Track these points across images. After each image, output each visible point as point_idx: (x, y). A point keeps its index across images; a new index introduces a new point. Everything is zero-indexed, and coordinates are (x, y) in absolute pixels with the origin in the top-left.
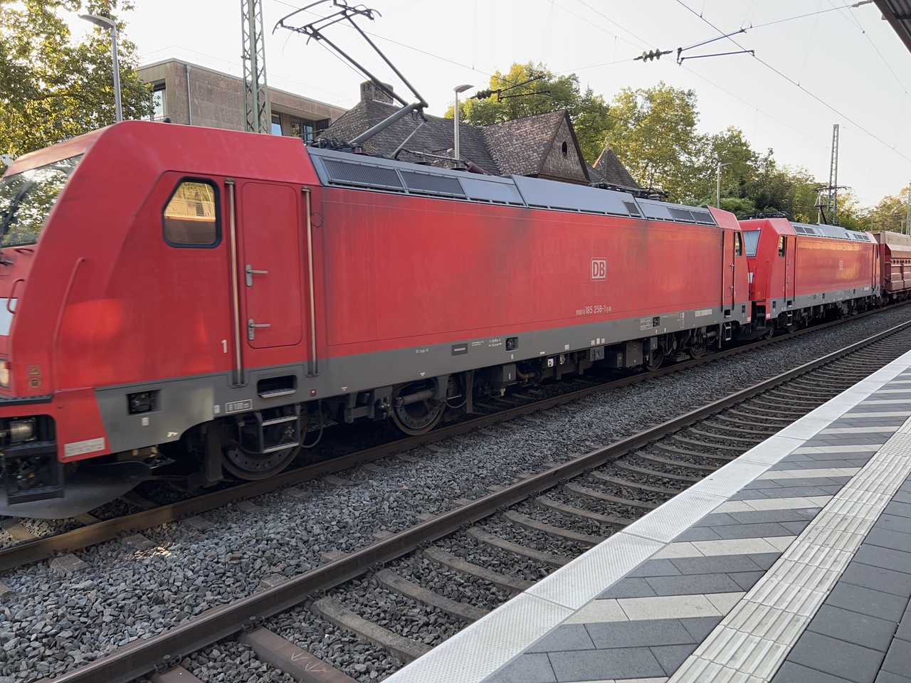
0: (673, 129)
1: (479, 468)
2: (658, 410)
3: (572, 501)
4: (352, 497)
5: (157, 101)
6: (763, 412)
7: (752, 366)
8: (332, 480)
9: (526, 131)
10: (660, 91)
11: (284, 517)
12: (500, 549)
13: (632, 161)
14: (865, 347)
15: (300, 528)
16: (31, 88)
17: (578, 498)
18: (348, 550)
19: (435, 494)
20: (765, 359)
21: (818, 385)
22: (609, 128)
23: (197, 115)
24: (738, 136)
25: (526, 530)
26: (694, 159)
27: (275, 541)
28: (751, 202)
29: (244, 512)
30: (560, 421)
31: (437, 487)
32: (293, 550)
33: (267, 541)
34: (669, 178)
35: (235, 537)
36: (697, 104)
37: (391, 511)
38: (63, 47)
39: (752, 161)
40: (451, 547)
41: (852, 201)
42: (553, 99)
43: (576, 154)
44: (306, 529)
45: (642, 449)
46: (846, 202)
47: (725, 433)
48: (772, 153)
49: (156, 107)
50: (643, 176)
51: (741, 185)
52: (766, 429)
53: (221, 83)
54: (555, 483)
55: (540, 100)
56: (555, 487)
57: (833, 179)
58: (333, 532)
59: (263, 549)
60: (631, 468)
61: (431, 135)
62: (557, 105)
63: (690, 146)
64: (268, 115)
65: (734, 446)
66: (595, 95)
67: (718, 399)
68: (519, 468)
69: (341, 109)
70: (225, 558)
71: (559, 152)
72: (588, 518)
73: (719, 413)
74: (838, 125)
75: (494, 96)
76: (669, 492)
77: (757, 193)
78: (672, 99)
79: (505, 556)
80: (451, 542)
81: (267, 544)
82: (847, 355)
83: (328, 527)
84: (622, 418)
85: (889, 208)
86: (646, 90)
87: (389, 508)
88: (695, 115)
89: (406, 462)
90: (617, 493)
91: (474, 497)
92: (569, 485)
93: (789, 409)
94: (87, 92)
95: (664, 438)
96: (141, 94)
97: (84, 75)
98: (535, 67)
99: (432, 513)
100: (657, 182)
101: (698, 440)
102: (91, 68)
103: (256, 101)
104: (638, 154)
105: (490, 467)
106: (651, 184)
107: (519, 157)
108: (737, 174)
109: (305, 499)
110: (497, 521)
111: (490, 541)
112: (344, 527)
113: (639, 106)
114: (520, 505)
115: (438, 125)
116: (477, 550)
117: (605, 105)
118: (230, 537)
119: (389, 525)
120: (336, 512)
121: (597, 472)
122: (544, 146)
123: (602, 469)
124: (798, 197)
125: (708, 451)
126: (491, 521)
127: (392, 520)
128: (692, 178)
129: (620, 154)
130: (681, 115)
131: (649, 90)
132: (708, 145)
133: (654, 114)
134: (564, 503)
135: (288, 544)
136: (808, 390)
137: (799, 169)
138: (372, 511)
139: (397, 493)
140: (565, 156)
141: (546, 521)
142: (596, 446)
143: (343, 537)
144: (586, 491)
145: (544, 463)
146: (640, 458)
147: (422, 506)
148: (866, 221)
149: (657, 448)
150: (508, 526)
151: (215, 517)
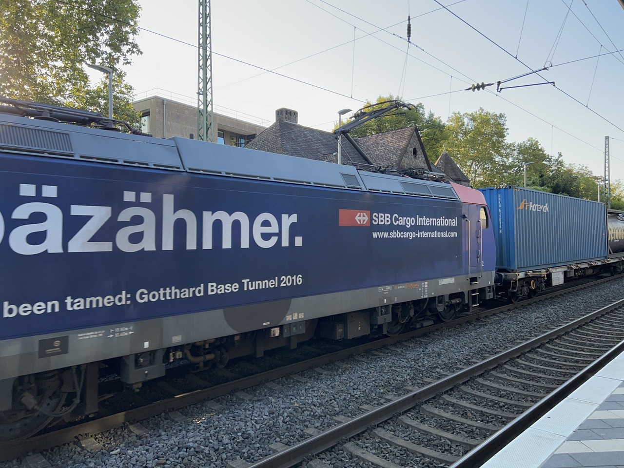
0: (490, 140)
1: (354, 389)
2: (491, 343)
3: (427, 420)
4: (255, 412)
5: (144, 122)
6: (573, 347)
7: (559, 309)
8: (241, 395)
9: (388, 141)
10: (480, 114)
11: (202, 428)
12: (370, 463)
13: (462, 161)
15: (213, 438)
17: (432, 417)
18: (249, 458)
19: (319, 411)
20: (568, 304)
21: (612, 326)
22: (444, 139)
23: (168, 131)
24: (536, 144)
25: (391, 446)
26: (505, 160)
27: (192, 449)
28: (549, 189)
29: (173, 421)
30: (416, 351)
31: (321, 404)
33: (187, 449)
34: (488, 173)
35: (162, 444)
36: (506, 123)
37: (284, 424)
38: (85, 89)
39: (547, 161)
40: (331, 460)
42: (406, 120)
43: (423, 156)
44: (217, 439)
45: (480, 376)
46: (617, 189)
47: (545, 364)
48: (561, 156)
49: (143, 127)
50: (469, 171)
51: (540, 177)
52: (577, 361)
53: (186, 112)
54: (414, 405)
55: (397, 121)
56: (414, 408)
57: (607, 173)
58: (239, 442)
59: (182, 456)
60: (473, 393)
61: (323, 144)
62: (409, 124)
63: (502, 151)
65: (553, 376)
66: (435, 117)
67: (537, 336)
68: (385, 390)
69: (263, 128)
71: (411, 154)
72: (441, 437)
73: (538, 347)
74: (608, 137)
76: (505, 415)
77: (553, 183)
78: (489, 119)
80: (331, 455)
81: (186, 452)
83: (235, 437)
84: (464, 350)
86: (470, 114)
87: (283, 422)
88: (505, 130)
89: (298, 382)
90: (463, 415)
91: (350, 415)
92: (424, 406)
93: (593, 345)
95: (497, 367)
96: (133, 119)
99: (316, 428)
100: (479, 176)
101: (524, 369)
102: (103, 102)
103: (205, 122)
104: (466, 156)
105: (363, 389)
106: (475, 177)
107: (383, 158)
108: (537, 170)
109: (220, 411)
110: (368, 437)
111: (362, 456)
112: (247, 438)
113: (466, 124)
114: (387, 423)
115: (327, 137)
116: (352, 463)
117: (442, 124)
118: (158, 445)
119: (282, 437)
120: (242, 424)
121: (446, 395)
122: (401, 151)
123: (450, 393)
124: (582, 186)
125: (533, 380)
126: (363, 436)
127: (285, 433)
128: (505, 172)
129: (454, 157)
130: (495, 130)
131: (472, 113)
132: (514, 150)
133: (476, 129)
134: (422, 422)
135: (202, 452)
136: (605, 329)
137: (581, 167)
138: (270, 425)
139: (290, 410)
140: (415, 157)
141: (407, 438)
142: (445, 373)
143: (246, 447)
144: (439, 412)
145: (405, 386)
146: (479, 384)
147: (309, 421)
149: (492, 376)
150: (376, 442)
151: (151, 424)
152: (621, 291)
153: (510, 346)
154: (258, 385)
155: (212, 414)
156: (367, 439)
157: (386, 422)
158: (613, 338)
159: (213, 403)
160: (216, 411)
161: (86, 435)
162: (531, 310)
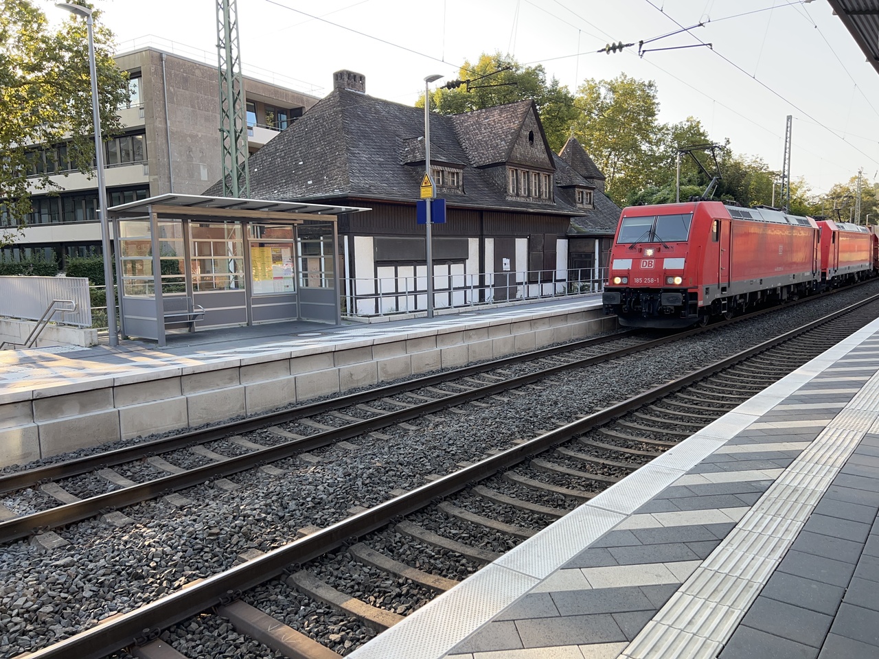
0: (633, 120)
1: (449, 445)
3: (538, 476)
4: (327, 474)
5: (133, 89)
6: (719, 389)
7: (709, 346)
9: (494, 120)
10: (622, 82)
11: (260, 494)
12: (469, 522)
13: (596, 150)
14: (815, 328)
15: (276, 504)
16: (7, 75)
17: (544, 473)
18: (323, 525)
20: (721, 340)
21: (771, 364)
22: (573, 118)
23: (172, 102)
24: (698, 126)
25: (494, 504)
26: (655, 148)
27: (251, 517)
29: (222, 488)
31: (409, 463)
32: (269, 526)
33: (244, 517)
34: (631, 166)
35: (213, 513)
36: (657, 95)
37: (364, 487)
38: (39, 35)
39: (710, 150)
40: (423, 521)
41: (804, 189)
42: (520, 90)
43: (542, 143)
44: (282, 505)
45: (604, 426)
46: (799, 189)
47: (684, 410)
48: (730, 143)
49: (132, 96)
50: (606, 164)
51: (699, 173)
52: (723, 406)
53: (197, 71)
54: (522, 459)
55: (508, 90)
56: (522, 463)
57: (786, 168)
58: (309, 508)
59: (240, 525)
60: (594, 444)
61: (402, 124)
62: (524, 95)
64: (242, 103)
65: (691, 422)
66: (560, 85)
67: (677, 378)
68: (487, 445)
69: (314, 98)
70: (203, 534)
71: (525, 140)
72: (553, 492)
73: (679, 391)
74: (791, 116)
75: (464, 86)
76: (631, 467)
78: (633, 91)
79: (475, 529)
80: (422, 517)
82: (799, 335)
83: (303, 504)
84: (586, 396)
85: (839, 197)
86: (609, 81)
87: (363, 484)
88: (656, 106)
89: (378, 439)
90: (581, 468)
91: (444, 473)
92: (535, 461)
93: (744, 387)
94: (63, 79)
95: (626, 415)
96: (117, 82)
97: (60, 63)
98: (503, 59)
99: (404, 489)
100: (619, 171)
101: (658, 416)
102: (67, 56)
103: (231, 90)
104: (602, 143)
105: (460, 444)
106: (614, 173)
107: (487, 145)
108: (696, 163)
110: (467, 496)
111: (460, 515)
112: (319, 503)
113: (602, 96)
115: (409, 114)
116: (448, 523)
117: (570, 96)
118: (207, 514)
119: (363, 500)
120: (311, 488)
121: (562, 448)
122: (512, 135)
123: (567, 445)
124: (753, 184)
125: (668, 428)
126: (461, 495)
127: (365, 496)
128: (653, 166)
129: (585, 143)
130: (643, 106)
131: (612, 81)
132: (667, 134)
133: (616, 104)
134: (531, 477)
135: (264, 520)
136: (762, 368)
137: (754, 158)
138: (347, 487)
139: (371, 470)
140: (532, 144)
141: (515, 496)
142: (561, 423)
143: (318, 513)
144: (552, 466)
145: (511, 439)
146: (603, 434)
147: (395, 482)
148: (817, 208)
149: (619, 425)
150: (477, 501)
151: (193, 494)
152: (790, 323)
153: (644, 390)
154: (328, 446)
156: (466, 498)
157: (489, 479)
159: (270, 467)
160: (275, 476)
161: (111, 509)
162: (674, 348)
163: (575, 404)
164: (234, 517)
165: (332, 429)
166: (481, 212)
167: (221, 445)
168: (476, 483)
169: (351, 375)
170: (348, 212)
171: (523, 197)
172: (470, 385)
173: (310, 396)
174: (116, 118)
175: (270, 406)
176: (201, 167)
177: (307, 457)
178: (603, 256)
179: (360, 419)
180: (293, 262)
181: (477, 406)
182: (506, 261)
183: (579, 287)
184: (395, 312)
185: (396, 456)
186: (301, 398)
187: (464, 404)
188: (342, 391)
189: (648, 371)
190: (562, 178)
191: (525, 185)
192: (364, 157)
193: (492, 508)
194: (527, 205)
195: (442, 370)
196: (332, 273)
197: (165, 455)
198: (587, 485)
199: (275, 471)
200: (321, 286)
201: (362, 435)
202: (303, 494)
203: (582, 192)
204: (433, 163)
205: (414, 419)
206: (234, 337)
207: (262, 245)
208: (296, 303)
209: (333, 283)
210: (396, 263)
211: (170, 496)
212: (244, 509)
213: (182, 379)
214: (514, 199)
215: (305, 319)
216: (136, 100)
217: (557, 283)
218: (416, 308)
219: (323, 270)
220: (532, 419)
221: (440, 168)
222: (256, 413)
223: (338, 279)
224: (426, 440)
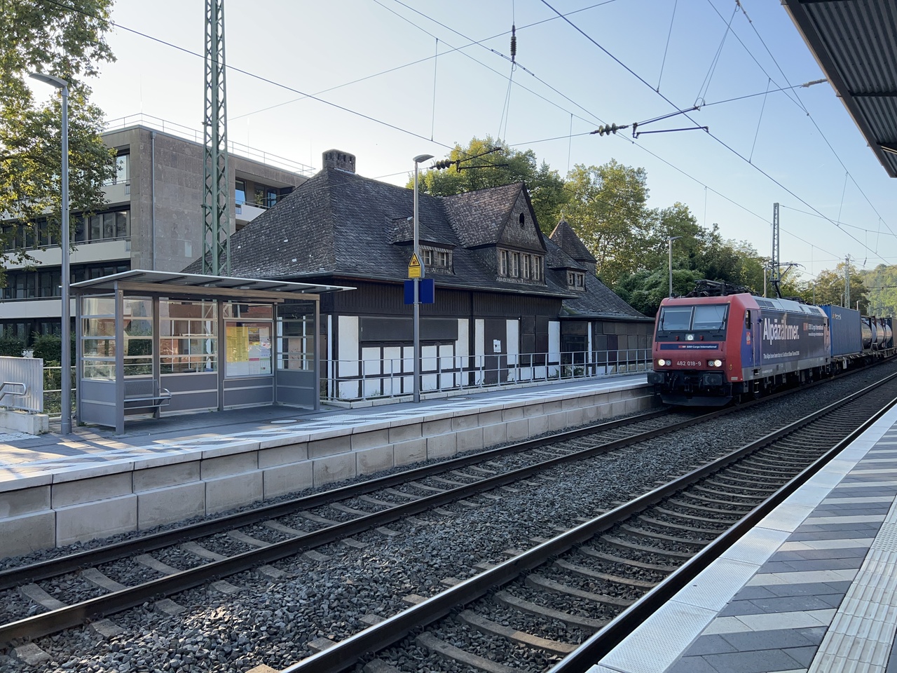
0: (624, 204)
1: (432, 556)
3: (535, 596)
4: (288, 594)
5: (119, 165)
6: (729, 488)
7: (712, 437)
9: (484, 202)
10: (612, 169)
12: (454, 661)
13: (586, 233)
14: (820, 418)
17: (541, 592)
18: (277, 664)
20: (724, 430)
21: (780, 459)
22: (563, 201)
23: (160, 179)
24: (685, 212)
25: (483, 634)
26: (644, 232)
27: (191, 654)
28: (701, 274)
29: (162, 612)
31: (385, 580)
32: (211, 666)
33: (182, 654)
34: (621, 250)
35: (144, 649)
36: (647, 181)
37: (331, 611)
39: (699, 235)
40: (398, 660)
41: (794, 275)
42: (511, 174)
43: (533, 225)
44: (229, 637)
45: (607, 532)
46: (789, 275)
47: (693, 512)
48: (718, 228)
49: (118, 171)
50: (596, 247)
51: (690, 257)
52: (734, 508)
53: (187, 150)
54: (516, 576)
55: (498, 174)
56: (516, 580)
57: (776, 254)
58: (262, 641)
59: (175, 665)
60: (597, 555)
61: (392, 204)
62: (515, 179)
63: (640, 221)
64: (229, 180)
65: (703, 528)
66: (550, 170)
67: (683, 474)
68: (476, 556)
69: (303, 177)
71: (516, 223)
72: (553, 618)
73: (685, 490)
74: (778, 204)
75: (454, 167)
76: (640, 585)
77: (707, 266)
78: (624, 176)
79: (460, 670)
80: (398, 653)
81: (181, 658)
82: (805, 426)
83: (256, 634)
84: (586, 495)
85: (827, 281)
86: (599, 167)
87: (329, 607)
88: (644, 192)
89: (352, 548)
90: (583, 586)
91: (426, 592)
92: (531, 577)
93: (755, 486)
94: (48, 154)
95: (630, 519)
96: (104, 159)
97: (45, 139)
98: (493, 144)
99: (377, 614)
100: (609, 254)
101: (665, 520)
102: (53, 132)
103: (215, 166)
104: (592, 226)
105: (445, 555)
106: (604, 255)
107: (478, 226)
108: (686, 247)
109: (234, 596)
110: (451, 624)
111: (443, 651)
112: (276, 634)
113: (592, 181)
115: (398, 195)
116: (427, 661)
117: (560, 180)
118: (137, 650)
121: (561, 560)
122: (502, 217)
123: (565, 557)
124: (744, 269)
125: (677, 534)
126: (444, 623)
127: (331, 624)
128: (644, 250)
129: (575, 227)
130: (632, 192)
131: (601, 167)
132: (657, 219)
133: (606, 189)
134: (526, 599)
135: (206, 658)
136: (772, 464)
137: (743, 244)
138: (310, 612)
139: (340, 589)
140: (522, 226)
141: (507, 623)
142: (560, 529)
143: (272, 646)
144: (550, 584)
145: (505, 549)
146: (606, 542)
147: (367, 605)
148: (808, 294)
149: (624, 531)
150: (463, 630)
151: (127, 619)
152: (792, 412)
153: (648, 488)
154: (294, 556)
155: (221, 601)
156: (450, 627)
157: (478, 602)
158: (781, 475)
159: (224, 584)
160: (228, 595)
161: (25, 640)
162: (676, 439)
163: (574, 505)
164: (170, 653)
165: (302, 534)
166: (471, 292)
167: (171, 552)
168: (462, 608)
169: (327, 468)
170: (333, 291)
171: (514, 278)
172: (459, 480)
173: (279, 492)
174: (100, 194)
175: (233, 504)
176: (186, 244)
177: (268, 571)
178: (596, 339)
179: (332, 522)
180: (271, 341)
181: (464, 506)
182: (497, 342)
183: (572, 371)
184: (379, 396)
185: (370, 571)
186: (269, 495)
187: (451, 503)
188: (316, 487)
189: (651, 465)
190: (553, 260)
191: (515, 267)
192: (352, 236)
193: (480, 640)
194: (518, 286)
195: (428, 461)
196: (313, 354)
197: (102, 567)
198: (592, 609)
199: (229, 589)
200: (302, 367)
201: (332, 542)
202: (256, 621)
203: (574, 274)
204: (421, 242)
205: (394, 522)
206: (201, 424)
207: (239, 324)
208: (272, 386)
209: (313, 364)
210: (382, 344)
211: (99, 623)
212: (184, 643)
213: (133, 474)
214: (505, 280)
215: (281, 404)
216: (122, 176)
217: (549, 366)
218: (402, 391)
219: (304, 351)
220: (527, 523)
221: (430, 248)
222: (217, 513)
223: (318, 360)
224: (406, 551)
